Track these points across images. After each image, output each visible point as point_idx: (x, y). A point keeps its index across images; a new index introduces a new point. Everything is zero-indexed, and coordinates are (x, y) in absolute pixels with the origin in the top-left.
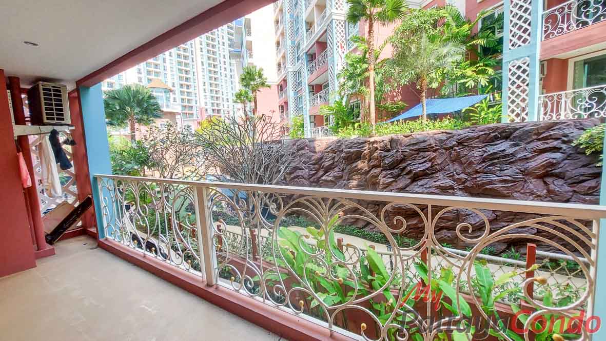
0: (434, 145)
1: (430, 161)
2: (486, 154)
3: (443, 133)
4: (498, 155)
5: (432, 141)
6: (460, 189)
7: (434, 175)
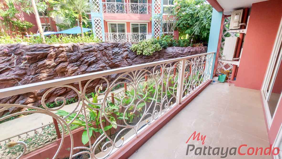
0: (95, 49)
1: (95, 56)
2: (113, 53)
3: (97, 44)
4: (117, 53)
5: (95, 47)
6: (108, 66)
7: (98, 62)
